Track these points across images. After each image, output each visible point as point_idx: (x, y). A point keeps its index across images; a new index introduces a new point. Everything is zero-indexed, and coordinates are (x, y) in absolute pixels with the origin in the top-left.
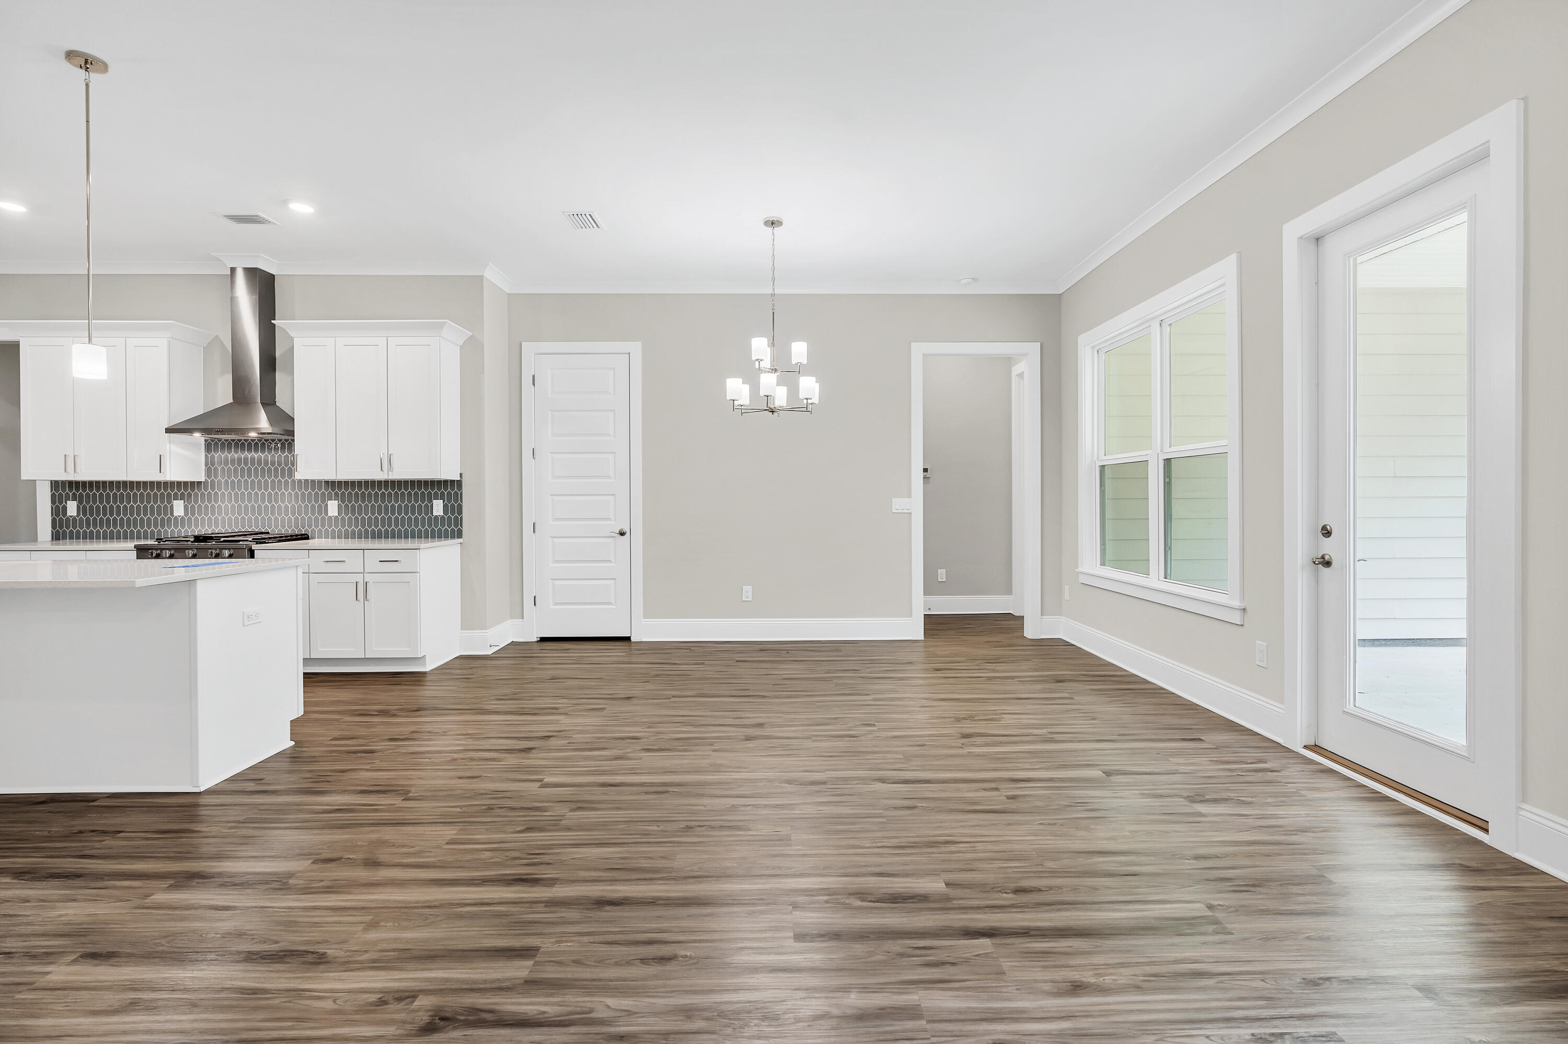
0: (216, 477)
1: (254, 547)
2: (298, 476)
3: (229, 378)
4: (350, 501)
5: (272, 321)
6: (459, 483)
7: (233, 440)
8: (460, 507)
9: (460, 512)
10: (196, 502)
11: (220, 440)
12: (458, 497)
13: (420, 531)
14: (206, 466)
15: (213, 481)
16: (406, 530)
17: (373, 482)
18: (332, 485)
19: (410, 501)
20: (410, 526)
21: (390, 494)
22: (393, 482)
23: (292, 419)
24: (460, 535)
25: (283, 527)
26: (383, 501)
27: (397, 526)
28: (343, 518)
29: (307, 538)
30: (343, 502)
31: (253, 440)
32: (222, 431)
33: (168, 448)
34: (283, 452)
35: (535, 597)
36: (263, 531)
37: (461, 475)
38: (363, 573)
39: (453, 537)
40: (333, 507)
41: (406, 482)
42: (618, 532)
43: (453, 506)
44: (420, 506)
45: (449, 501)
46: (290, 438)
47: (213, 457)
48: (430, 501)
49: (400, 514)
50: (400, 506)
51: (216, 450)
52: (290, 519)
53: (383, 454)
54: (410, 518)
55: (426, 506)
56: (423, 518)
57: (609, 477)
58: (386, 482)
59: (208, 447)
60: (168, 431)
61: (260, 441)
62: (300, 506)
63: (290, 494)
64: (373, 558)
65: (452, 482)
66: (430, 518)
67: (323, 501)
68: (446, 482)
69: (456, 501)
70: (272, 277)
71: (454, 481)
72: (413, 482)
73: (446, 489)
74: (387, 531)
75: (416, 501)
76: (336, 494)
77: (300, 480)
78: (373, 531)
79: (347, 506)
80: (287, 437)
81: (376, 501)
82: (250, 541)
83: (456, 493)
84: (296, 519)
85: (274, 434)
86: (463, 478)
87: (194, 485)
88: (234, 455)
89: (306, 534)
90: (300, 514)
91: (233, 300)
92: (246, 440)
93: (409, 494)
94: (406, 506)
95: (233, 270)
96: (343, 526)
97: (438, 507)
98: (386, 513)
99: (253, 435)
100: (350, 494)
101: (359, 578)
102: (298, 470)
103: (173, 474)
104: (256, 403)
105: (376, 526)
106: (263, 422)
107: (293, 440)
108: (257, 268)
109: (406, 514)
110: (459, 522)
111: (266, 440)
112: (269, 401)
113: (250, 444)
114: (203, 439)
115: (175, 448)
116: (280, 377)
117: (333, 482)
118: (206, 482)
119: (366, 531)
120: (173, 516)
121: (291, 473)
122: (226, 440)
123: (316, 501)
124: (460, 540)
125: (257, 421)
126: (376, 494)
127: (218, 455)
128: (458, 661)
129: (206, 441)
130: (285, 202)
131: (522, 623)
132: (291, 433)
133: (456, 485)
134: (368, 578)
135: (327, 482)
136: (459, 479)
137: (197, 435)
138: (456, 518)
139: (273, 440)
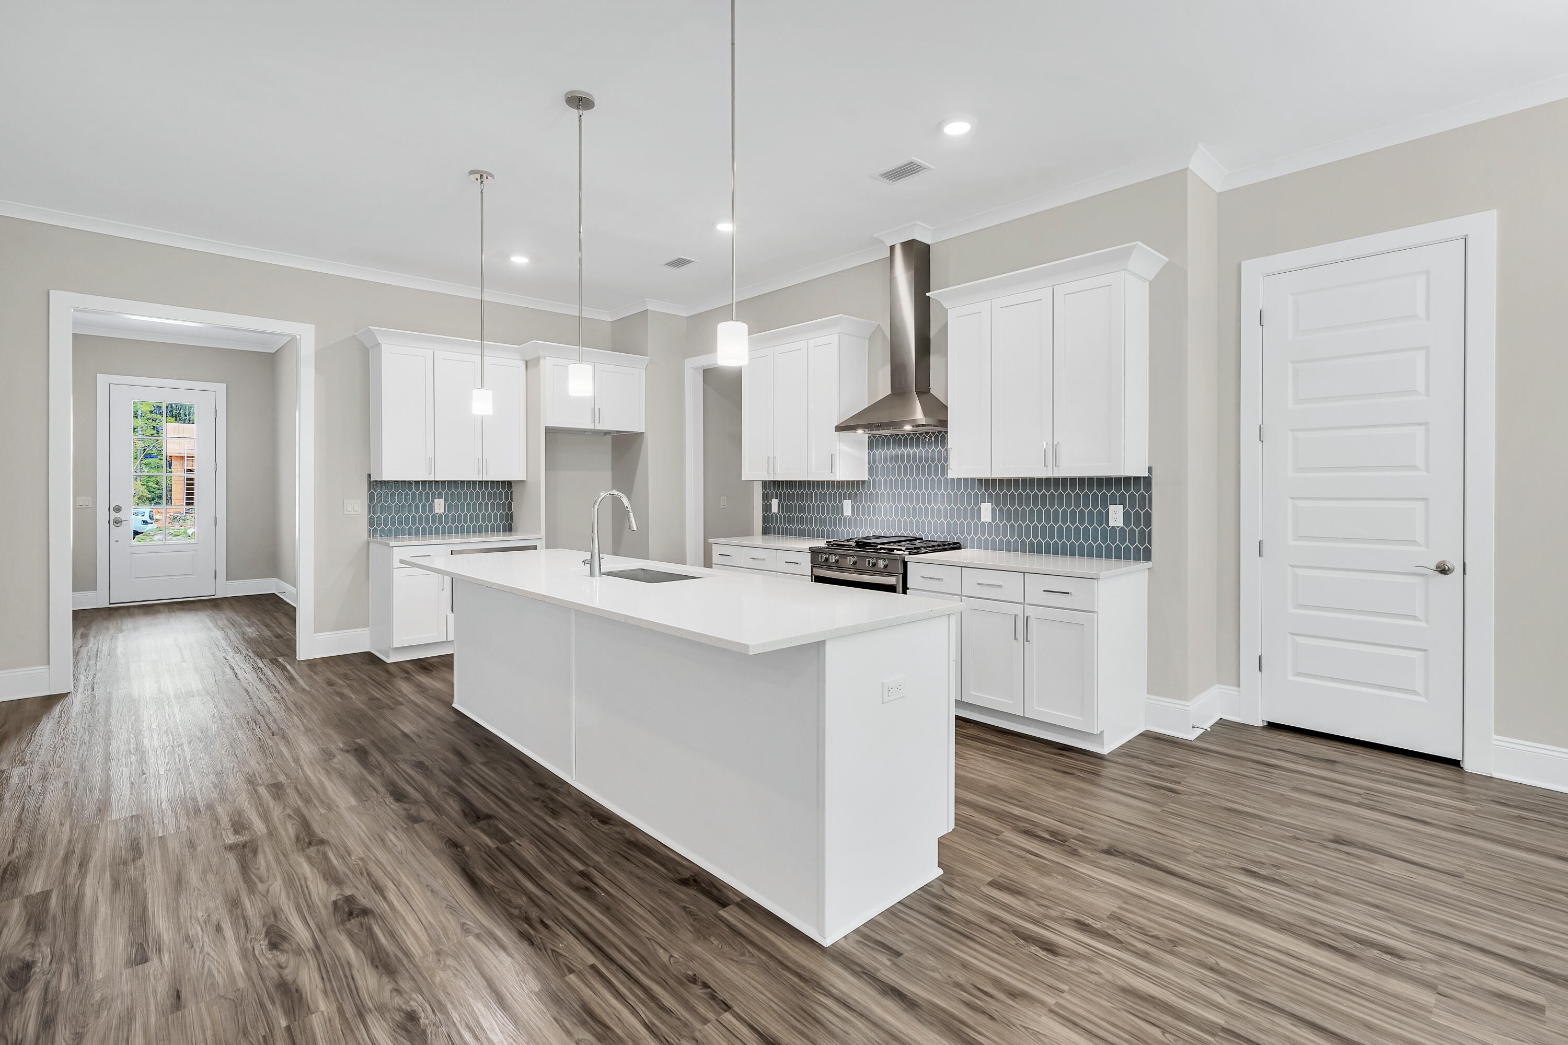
0: (877, 476)
1: (908, 558)
2: (951, 475)
3: (888, 369)
4: (1005, 505)
5: (927, 294)
6: (1148, 481)
7: (891, 436)
8: (1148, 517)
9: (1148, 522)
10: (861, 502)
11: (880, 436)
12: (1146, 502)
13: (1091, 546)
14: (869, 464)
15: (874, 480)
16: (1072, 545)
17: (1032, 480)
18: (985, 483)
19: (1077, 506)
20: (1077, 539)
21: (1052, 495)
22: (1056, 480)
23: (945, 408)
24: (1147, 557)
25: (936, 532)
26: (1044, 505)
27: (1060, 538)
28: (997, 525)
29: (959, 548)
30: (997, 505)
31: (909, 435)
32: (880, 426)
33: (838, 447)
34: (936, 447)
35: (1260, 658)
36: (917, 536)
37: (1150, 469)
38: (1023, 604)
39: (1137, 558)
40: (986, 511)
41: (1073, 480)
42: (1434, 568)
43: (1137, 513)
44: (1091, 513)
45: (1132, 507)
46: (943, 429)
47: (874, 454)
48: (1105, 506)
49: (1064, 522)
50: (1065, 512)
51: (877, 448)
52: (942, 523)
53: (1047, 443)
54: (1077, 529)
55: (1100, 512)
56: (1095, 530)
57: (1415, 467)
58: (1048, 480)
59: (871, 445)
60: (839, 428)
61: (915, 434)
62: (952, 509)
63: (943, 494)
64: (1036, 586)
65: (1137, 479)
66: (1104, 530)
67: (976, 504)
68: (1127, 479)
69: (1142, 507)
70: (927, 247)
71: (1140, 478)
72: (1082, 480)
73: (1127, 489)
74: (1048, 544)
75: (1086, 506)
76: (990, 495)
77: (953, 479)
78: (1031, 543)
79: (1001, 510)
80: (940, 429)
81: (1036, 505)
82: (904, 551)
83: (1143, 497)
84: (949, 523)
85: (929, 425)
86: (1153, 474)
87: (858, 485)
88: (892, 451)
89: (958, 543)
90: (952, 518)
91: (892, 280)
92: (903, 435)
93: (1077, 495)
94: (1073, 512)
95: (892, 248)
96: (997, 535)
97: (1116, 515)
98: (1048, 521)
99: (908, 428)
100: (1005, 495)
101: (1018, 609)
102: (951, 467)
103: (841, 474)
104: (911, 392)
105: (1036, 537)
106: (919, 415)
107: (946, 432)
108: (913, 240)
109: (1073, 522)
110: (1146, 537)
111: (921, 434)
112: (924, 390)
113: (906, 439)
114: (867, 436)
115: (844, 447)
116: (934, 360)
117: (987, 480)
118: (869, 482)
119: (1023, 542)
120: (843, 516)
121: (944, 470)
122: (886, 436)
123: (969, 504)
124: (1149, 564)
125: (913, 412)
126: (1036, 495)
127: (879, 452)
128: (1145, 742)
129: (869, 438)
130: (939, 127)
131: (1237, 694)
132: (944, 423)
133: (1145, 482)
134: (1030, 611)
135: (980, 480)
136: (1146, 475)
137: (860, 431)
138: (1142, 532)
139: (927, 433)
